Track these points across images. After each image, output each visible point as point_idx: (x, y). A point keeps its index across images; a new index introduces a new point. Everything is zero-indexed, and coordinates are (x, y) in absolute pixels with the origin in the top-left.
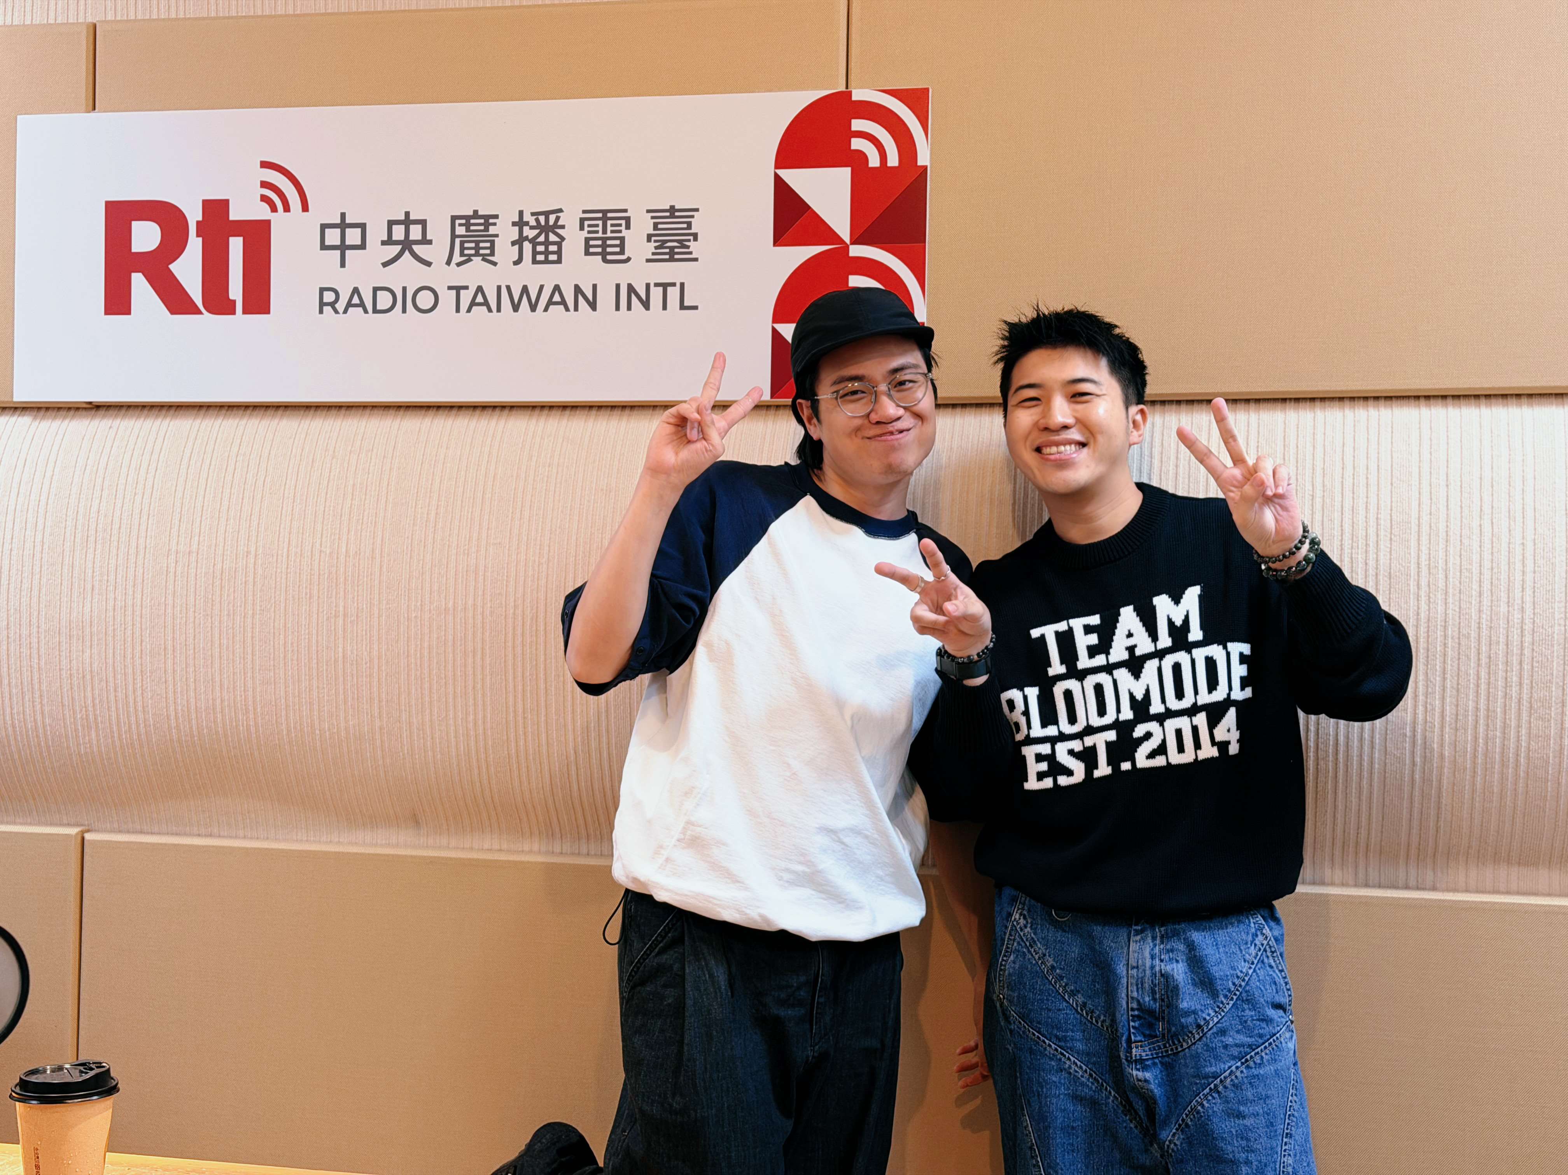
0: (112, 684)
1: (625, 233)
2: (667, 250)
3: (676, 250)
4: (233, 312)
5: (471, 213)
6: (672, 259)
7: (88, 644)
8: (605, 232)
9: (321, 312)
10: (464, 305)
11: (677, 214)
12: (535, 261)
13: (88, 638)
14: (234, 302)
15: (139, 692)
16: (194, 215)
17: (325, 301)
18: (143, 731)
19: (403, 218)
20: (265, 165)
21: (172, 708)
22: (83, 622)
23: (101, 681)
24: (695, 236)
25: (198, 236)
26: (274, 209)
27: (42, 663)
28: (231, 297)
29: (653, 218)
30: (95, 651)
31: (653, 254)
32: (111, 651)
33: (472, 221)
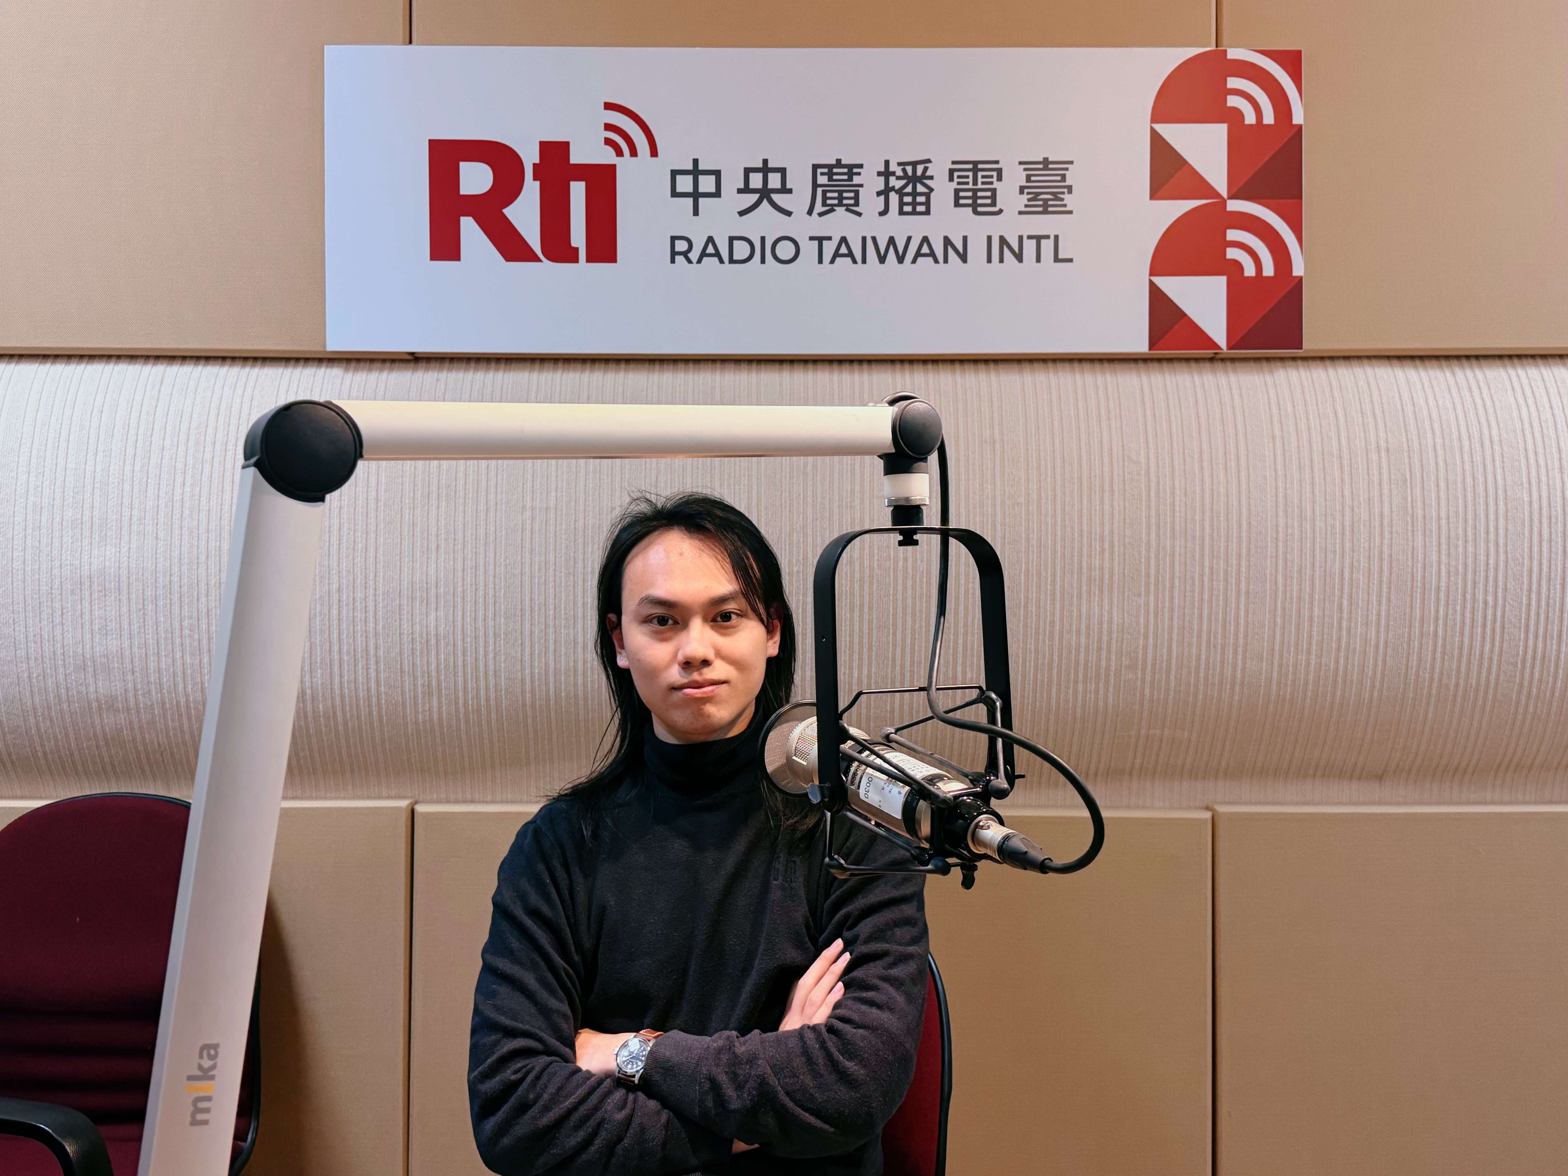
0: (460, 648)
1: (996, 185)
2: (1041, 203)
3: (1050, 203)
4: (575, 260)
5: (834, 162)
6: (1045, 212)
7: (433, 606)
8: (975, 182)
9: (673, 261)
10: (827, 257)
11: (1051, 166)
12: (901, 213)
13: (433, 599)
14: (577, 249)
15: (491, 655)
16: (530, 157)
17: (677, 249)
18: (492, 696)
19: (760, 165)
20: (609, 106)
21: (527, 671)
22: (427, 583)
23: (447, 645)
24: (1070, 189)
25: (535, 179)
26: (619, 153)
27: (380, 627)
28: (574, 244)
29: (1025, 170)
30: (441, 613)
31: (1026, 206)
32: (460, 613)
33: (835, 170)
